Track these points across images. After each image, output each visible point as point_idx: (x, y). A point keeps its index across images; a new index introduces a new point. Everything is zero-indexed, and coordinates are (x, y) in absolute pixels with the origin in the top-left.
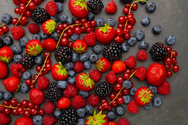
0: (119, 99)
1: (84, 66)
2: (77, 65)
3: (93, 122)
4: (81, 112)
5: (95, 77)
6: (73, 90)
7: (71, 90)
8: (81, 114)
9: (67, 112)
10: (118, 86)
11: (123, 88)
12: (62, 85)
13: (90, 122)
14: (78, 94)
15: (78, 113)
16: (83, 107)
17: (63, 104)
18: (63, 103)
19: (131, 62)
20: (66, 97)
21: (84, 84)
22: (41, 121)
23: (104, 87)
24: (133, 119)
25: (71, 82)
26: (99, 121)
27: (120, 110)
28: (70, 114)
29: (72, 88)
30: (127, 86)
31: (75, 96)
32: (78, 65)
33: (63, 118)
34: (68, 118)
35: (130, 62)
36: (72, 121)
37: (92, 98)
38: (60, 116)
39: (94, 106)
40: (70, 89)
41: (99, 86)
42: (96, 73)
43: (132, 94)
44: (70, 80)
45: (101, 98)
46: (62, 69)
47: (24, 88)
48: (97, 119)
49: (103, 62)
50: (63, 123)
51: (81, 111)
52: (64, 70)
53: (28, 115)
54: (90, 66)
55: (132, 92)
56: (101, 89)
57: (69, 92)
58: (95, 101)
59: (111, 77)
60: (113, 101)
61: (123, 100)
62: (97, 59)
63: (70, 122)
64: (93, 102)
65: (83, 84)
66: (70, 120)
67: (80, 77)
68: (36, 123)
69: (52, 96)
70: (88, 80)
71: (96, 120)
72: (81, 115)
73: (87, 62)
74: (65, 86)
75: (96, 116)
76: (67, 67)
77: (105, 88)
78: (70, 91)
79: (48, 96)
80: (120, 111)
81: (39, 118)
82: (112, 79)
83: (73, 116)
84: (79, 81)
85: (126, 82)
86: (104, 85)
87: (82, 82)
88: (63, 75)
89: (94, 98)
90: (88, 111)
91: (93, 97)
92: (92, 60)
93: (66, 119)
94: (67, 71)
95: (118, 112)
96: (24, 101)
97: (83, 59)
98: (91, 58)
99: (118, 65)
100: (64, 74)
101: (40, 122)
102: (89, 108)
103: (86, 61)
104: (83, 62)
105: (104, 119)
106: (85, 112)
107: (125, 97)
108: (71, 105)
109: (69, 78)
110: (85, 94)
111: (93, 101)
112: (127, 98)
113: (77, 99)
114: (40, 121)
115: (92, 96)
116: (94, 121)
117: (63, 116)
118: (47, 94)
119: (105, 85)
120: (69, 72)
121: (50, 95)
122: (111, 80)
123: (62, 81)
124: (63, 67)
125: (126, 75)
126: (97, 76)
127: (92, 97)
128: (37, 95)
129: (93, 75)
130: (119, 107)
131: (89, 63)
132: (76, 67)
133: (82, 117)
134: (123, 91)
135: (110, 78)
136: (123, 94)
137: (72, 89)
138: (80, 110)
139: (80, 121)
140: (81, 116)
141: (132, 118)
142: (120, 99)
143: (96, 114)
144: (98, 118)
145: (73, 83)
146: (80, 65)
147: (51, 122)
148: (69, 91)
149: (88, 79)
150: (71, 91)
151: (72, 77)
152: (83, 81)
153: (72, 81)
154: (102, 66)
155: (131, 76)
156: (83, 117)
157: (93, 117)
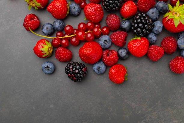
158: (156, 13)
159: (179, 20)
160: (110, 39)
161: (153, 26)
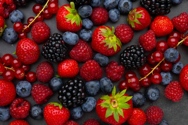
0: (154, 75)
1: (108, 15)
2: (98, 12)
3: (110, 105)
4: (92, 87)
5: (124, 35)
6: (86, 50)
7: (83, 49)
8: (93, 89)
9: (72, 83)
10: (158, 55)
11: (163, 59)
12: (71, 39)
13: (106, 104)
14: (92, 58)
15: (88, 88)
16: (97, 79)
17: (67, 69)
18: (67, 67)
19: (183, 22)
20: (73, 59)
21: (106, 43)
22: (29, 90)
23: (135, 53)
24: (169, 109)
25: (84, 38)
26: (120, 104)
27: (153, 93)
28: (75, 87)
29: (84, 47)
30: (172, 57)
31: (87, 60)
32: (101, 13)
33: (64, 91)
34: (71, 92)
35: (181, 21)
36: (77, 98)
37: (113, 67)
38: (60, 88)
39: (114, 80)
40: (81, 48)
41: (128, 51)
42: (126, 29)
43: (175, 72)
44: (83, 34)
45: (128, 70)
46: (74, 14)
47: (9, 34)
48: (116, 102)
49: (140, 13)
50: (62, 98)
51: (92, 85)
52: (78, 16)
53: (10, 78)
54: (118, 17)
55: (176, 68)
56: (130, 56)
57: (79, 52)
58: (118, 72)
59: (149, 40)
60: (145, 77)
61: (161, 78)
62: (130, 8)
63: (74, 98)
64: (115, 74)
65: (103, 41)
66: (74, 96)
67: (100, 30)
68: (20, 93)
69: (51, 54)
70: (112, 39)
71: (115, 102)
72: (92, 91)
73: (115, 10)
74: (75, 42)
75: (115, 97)
76: (83, 12)
77: (137, 54)
78: (81, 51)
79: (45, 53)
80: (153, 95)
81: (26, 85)
82: (150, 42)
83: (80, 90)
84: (99, 37)
85: (171, 51)
86: (137, 50)
87: (103, 39)
88: (74, 24)
89: (116, 68)
90: (105, 87)
91: (116, 67)
92: (122, 9)
93: (69, 94)
94: (82, 18)
95: (150, 96)
96: (6, 55)
97: (109, 4)
98: (122, 5)
99: (162, 23)
100: (77, 23)
101: (26, 92)
102: (106, 82)
103: (113, 8)
104: (108, 9)
105: (128, 102)
106: (99, 87)
107: (164, 75)
108: (79, 74)
109: (82, 31)
110: (104, 60)
111: (115, 72)
112: (167, 76)
113: (90, 65)
114: (27, 89)
115: (114, 64)
116: (112, 103)
117: (65, 88)
118: (44, 50)
119: (138, 50)
120: (84, 21)
121: (49, 52)
122: (149, 44)
123: (71, 33)
124: (76, 11)
125: (173, 40)
126: (127, 34)
127: (113, 65)
128: (28, 48)
129: (121, 32)
130: (153, 88)
131: (118, 13)
132: (97, 15)
133: (93, 94)
134: (162, 64)
135: (147, 40)
136: (162, 69)
137: (85, 49)
138: (92, 83)
139: (90, 100)
140: (92, 93)
141: (168, 108)
142: (157, 77)
143: (116, 94)
144: (119, 99)
145: (87, 40)
146: (102, 12)
147: (44, 94)
148: (79, 50)
149: (113, 36)
150: (83, 51)
151: (87, 30)
152: (105, 38)
153: (86, 35)
154: (138, 19)
155: (179, 43)
156: (95, 94)
157: (111, 97)
158: (96, 89)
159: (112, 112)
160: (30, 89)
161: (85, 101)
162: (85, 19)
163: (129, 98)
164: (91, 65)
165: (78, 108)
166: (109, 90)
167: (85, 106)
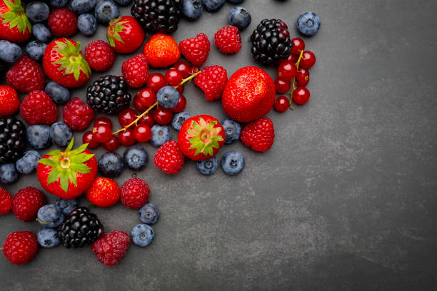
0: (139, 127)
1: (76, 22)
2: (58, 16)
3: (58, 163)
4: (37, 134)
5: (95, 57)
6: (32, 73)
7: (26, 71)
8: (38, 138)
10: (146, 94)
11: (156, 103)
12: (5, 51)
13: (51, 162)
14: (43, 87)
15: (29, 135)
16: (48, 123)
19: (194, 48)
21: (60, 65)
23: (108, 87)
24: (163, 188)
25: (32, 54)
26: (73, 164)
27: (135, 156)
28: (7, 131)
29: (30, 68)
30: (166, 99)
31: (32, 90)
32: (62, 17)
35: (192, 45)
37: (73, 106)
39: (74, 129)
40: (24, 69)
41: (99, 82)
42: (99, 48)
43: (176, 127)
44: (31, 48)
45: (97, 112)
46: (18, 13)
48: (69, 160)
49: (124, 24)
51: (38, 132)
52: (24, 18)
54: (91, 28)
55: (177, 121)
56: (101, 91)
57: (18, 76)
58: (81, 115)
59: (134, 69)
60: (124, 129)
61: (149, 133)
62: (112, 16)
64: (74, 118)
65: (57, 62)
67: (56, 44)
70: (75, 60)
71: (66, 161)
72: (35, 140)
73: (88, 16)
74: (12, 57)
75: (69, 153)
76: (32, 12)
77: (110, 88)
78: (22, 75)
80: (136, 160)
82: (135, 72)
83: (13, 135)
84: (52, 54)
85: (168, 90)
86: (111, 83)
87: (57, 58)
88: (15, 29)
89: (78, 108)
91: (77, 106)
92: (99, 15)
94: (32, 22)
95: (130, 161)
97: (78, 4)
98: (100, 9)
99: (161, 45)
100: (18, 27)
102: (59, 129)
103: (85, 12)
104: (77, 14)
105: (88, 163)
106: (48, 136)
107: (156, 129)
108: (17, 112)
109: (30, 43)
110: (57, 90)
111: (75, 114)
112: (161, 133)
113: (36, 97)
115: (77, 101)
116: (62, 162)
119: (114, 83)
120: (35, 27)
122: (133, 77)
123: (8, 42)
124: (22, 9)
125: (173, 74)
126: (101, 56)
127: (74, 103)
129: (91, 52)
130: (136, 148)
131: (91, 20)
132: (55, 20)
133: (37, 146)
134: (155, 110)
135: (132, 69)
136: (153, 121)
137: (30, 71)
138: (37, 128)
139: (29, 154)
140: (34, 143)
141: (162, 186)
142: (142, 130)
143: (71, 150)
144: (73, 158)
145: (37, 58)
146: (65, 17)
148: (20, 73)
149: (77, 56)
150: (26, 74)
151: (40, 43)
152: (61, 57)
153: (35, 50)
154: (119, 33)
155: (184, 81)
156: (40, 147)
157: (62, 154)
158: (42, 138)
159: (59, 175)
161: (21, 155)
162: (38, 25)
163: (89, 156)
164: (36, 99)
165: (8, 165)
166: (62, 141)
167: (20, 163)
